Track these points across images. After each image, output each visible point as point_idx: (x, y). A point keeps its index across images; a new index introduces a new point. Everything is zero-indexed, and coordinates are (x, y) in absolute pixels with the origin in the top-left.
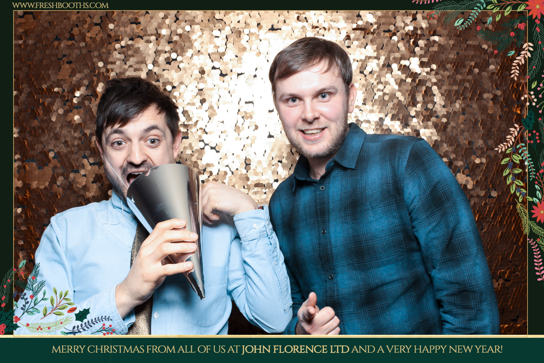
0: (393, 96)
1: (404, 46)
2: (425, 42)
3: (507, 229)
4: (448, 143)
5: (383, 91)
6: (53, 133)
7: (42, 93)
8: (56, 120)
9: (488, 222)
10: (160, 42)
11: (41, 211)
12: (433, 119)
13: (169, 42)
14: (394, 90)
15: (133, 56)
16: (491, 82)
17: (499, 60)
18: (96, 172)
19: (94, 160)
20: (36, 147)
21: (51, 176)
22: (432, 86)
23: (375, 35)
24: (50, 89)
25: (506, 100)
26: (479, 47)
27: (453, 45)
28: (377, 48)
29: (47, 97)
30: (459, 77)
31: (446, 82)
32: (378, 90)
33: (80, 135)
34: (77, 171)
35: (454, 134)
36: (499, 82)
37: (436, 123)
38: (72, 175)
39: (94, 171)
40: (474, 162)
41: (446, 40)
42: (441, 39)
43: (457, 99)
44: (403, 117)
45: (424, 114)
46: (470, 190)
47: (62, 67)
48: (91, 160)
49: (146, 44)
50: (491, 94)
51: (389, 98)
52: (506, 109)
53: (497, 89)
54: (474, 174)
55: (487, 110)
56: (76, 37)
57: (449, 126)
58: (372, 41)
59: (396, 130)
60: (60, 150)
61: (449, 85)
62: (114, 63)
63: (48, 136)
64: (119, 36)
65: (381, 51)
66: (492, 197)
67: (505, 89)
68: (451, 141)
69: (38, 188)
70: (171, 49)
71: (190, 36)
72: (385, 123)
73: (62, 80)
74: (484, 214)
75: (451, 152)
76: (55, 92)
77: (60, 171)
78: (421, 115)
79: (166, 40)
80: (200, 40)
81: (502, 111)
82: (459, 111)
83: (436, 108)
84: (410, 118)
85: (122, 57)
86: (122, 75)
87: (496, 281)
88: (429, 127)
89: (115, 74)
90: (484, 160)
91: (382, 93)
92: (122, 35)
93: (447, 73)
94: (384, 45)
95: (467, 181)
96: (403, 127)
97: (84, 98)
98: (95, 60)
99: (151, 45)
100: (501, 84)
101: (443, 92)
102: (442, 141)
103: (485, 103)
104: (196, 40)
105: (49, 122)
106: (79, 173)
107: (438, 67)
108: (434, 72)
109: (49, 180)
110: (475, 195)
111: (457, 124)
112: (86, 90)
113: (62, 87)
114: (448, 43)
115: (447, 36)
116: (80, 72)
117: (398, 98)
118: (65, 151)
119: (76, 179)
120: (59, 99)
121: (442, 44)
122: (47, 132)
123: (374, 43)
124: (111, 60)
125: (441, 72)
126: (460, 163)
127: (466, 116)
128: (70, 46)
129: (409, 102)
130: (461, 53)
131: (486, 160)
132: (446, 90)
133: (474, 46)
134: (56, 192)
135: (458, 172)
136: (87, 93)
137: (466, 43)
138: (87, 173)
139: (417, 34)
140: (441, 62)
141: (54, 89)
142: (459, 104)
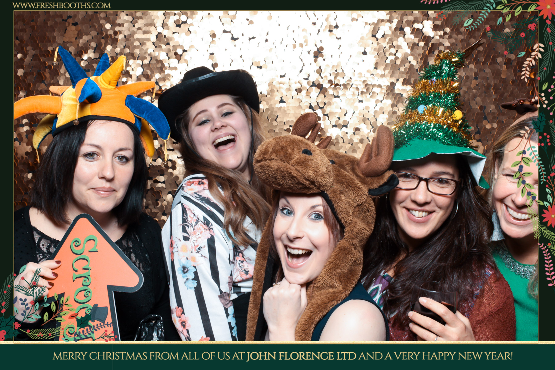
0: (405, 60)
7: (48, 56)
14: (406, 53)
15: (141, 18)
16: (506, 46)
30: (473, 41)
31: (460, 46)
32: (390, 54)
35: (466, 99)
40: (485, 128)
43: (469, 63)
47: (68, 29)
50: (504, 58)
51: (401, 62)
53: (512, 53)
54: (485, 139)
55: (500, 74)
59: (407, 94)
62: (122, 25)
65: (394, 14)
72: (396, 88)
73: (68, 42)
81: (516, 75)
82: (471, 76)
85: (130, 19)
86: (130, 37)
89: (124, 37)
90: (495, 126)
91: (395, 57)
93: (461, 37)
97: (92, 61)
98: (102, 21)
103: (498, 67)
107: (452, 30)
108: (447, 36)
111: (469, 88)
112: (94, 53)
116: (87, 34)
117: (410, 62)
124: (118, 21)
125: (455, 35)
127: (479, 80)
129: (422, 66)
136: (95, 56)
140: (455, 25)
142: (472, 68)
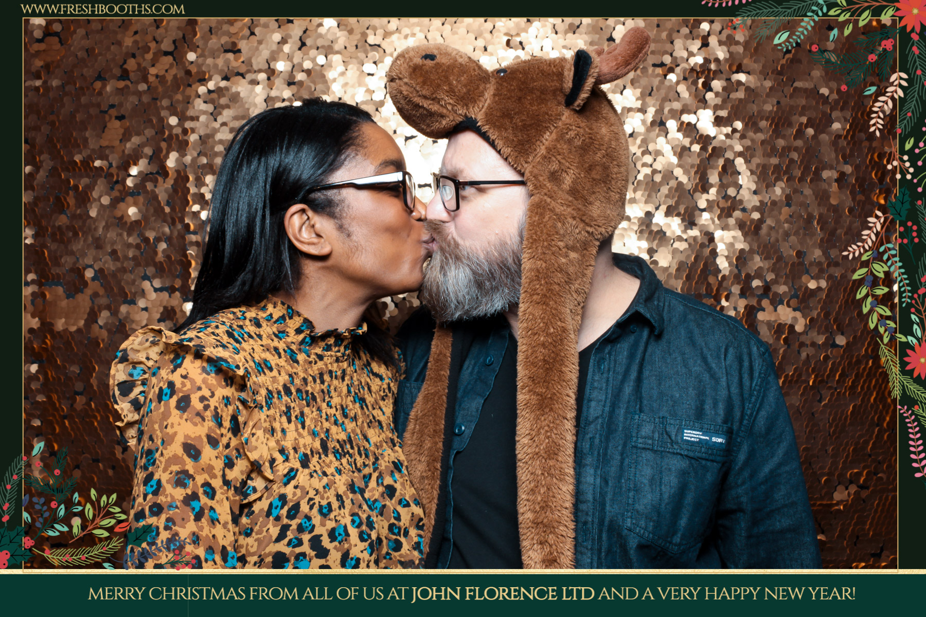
0: (668, 175)
1: (688, 89)
2: (724, 83)
3: (863, 400)
4: (762, 254)
5: (651, 166)
6: (92, 237)
7: (74, 170)
8: (97, 215)
9: (830, 388)
10: (274, 84)
11: (72, 369)
12: (737, 214)
13: (290, 83)
14: (670, 164)
15: (228, 107)
16: (836, 151)
17: (848, 114)
18: (165, 303)
19: (162, 283)
20: (63, 260)
21: (88, 310)
22: (735, 158)
23: (639, 72)
24: (87, 163)
25: (861, 181)
26: (813, 93)
27: (771, 88)
28: (641, 93)
29: (81, 177)
30: (781, 143)
31: (759, 152)
32: (644, 165)
33: (138, 241)
34: (133, 302)
35: (772, 240)
36: (848, 151)
37: (741, 220)
38: (124, 309)
39: (161, 301)
40: (807, 287)
41: (759, 79)
42: (751, 78)
43: (777, 179)
44: (686, 210)
45: (721, 206)
46: (800, 334)
47: (109, 125)
48: (157, 283)
49: (250, 86)
50: (834, 172)
51: (662, 178)
52: (860, 197)
53: (846, 163)
54: (807, 307)
55: (828, 197)
56: (132, 75)
57: (764, 227)
58: (633, 82)
59: (673, 232)
60: (104, 265)
61: (764, 156)
62: (196, 118)
63: (85, 241)
64: (204, 73)
65: (648, 99)
66: (838, 346)
67: (858, 162)
68: (768, 250)
69: (66, 330)
70: (293, 95)
71: (325, 73)
72: (655, 221)
73: (107, 147)
74: (824, 374)
75: (768, 270)
76: (96, 167)
77: (104, 301)
78: (716, 207)
79: (284, 80)
80: (341, 81)
81: (854, 199)
82: (781, 201)
83: (742, 195)
84: (697, 213)
85: (210, 108)
86: (209, 138)
87: (843, 488)
88: (730, 227)
89: (198, 138)
90: (823, 284)
91: (651, 169)
92: (209, 72)
93: (760, 136)
94: (654, 89)
95: (795, 319)
96: (686, 228)
97: (144, 177)
98: (164, 113)
99: (259, 89)
100: (852, 155)
101: (754, 168)
102: (751, 251)
103: (824, 186)
104: (334, 80)
105: (85, 217)
106: (135, 304)
107: (746, 125)
108: (738, 135)
109: (86, 316)
110: (808, 342)
111: (778, 222)
112: (149, 164)
113: (107, 160)
114: (762, 85)
115: (761, 72)
116: (138, 134)
117: (677, 178)
118: (113, 268)
119: (131, 316)
120: (103, 179)
121: (752, 86)
122: (83, 236)
123: (637, 84)
124: (190, 113)
125: (751, 134)
126: (782, 289)
127: (793, 208)
128: (122, 89)
129: (697, 185)
130: (784, 101)
131: (827, 284)
132: (758, 165)
133: (806, 90)
134: (97, 338)
135: (779, 304)
136: (150, 169)
137: (792, 86)
138: (150, 306)
139: (709, 70)
140: (750, 118)
141: (93, 162)
142: (782, 188)
